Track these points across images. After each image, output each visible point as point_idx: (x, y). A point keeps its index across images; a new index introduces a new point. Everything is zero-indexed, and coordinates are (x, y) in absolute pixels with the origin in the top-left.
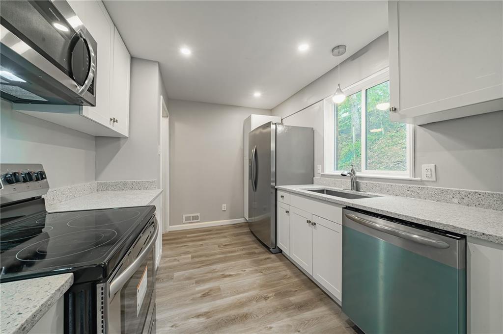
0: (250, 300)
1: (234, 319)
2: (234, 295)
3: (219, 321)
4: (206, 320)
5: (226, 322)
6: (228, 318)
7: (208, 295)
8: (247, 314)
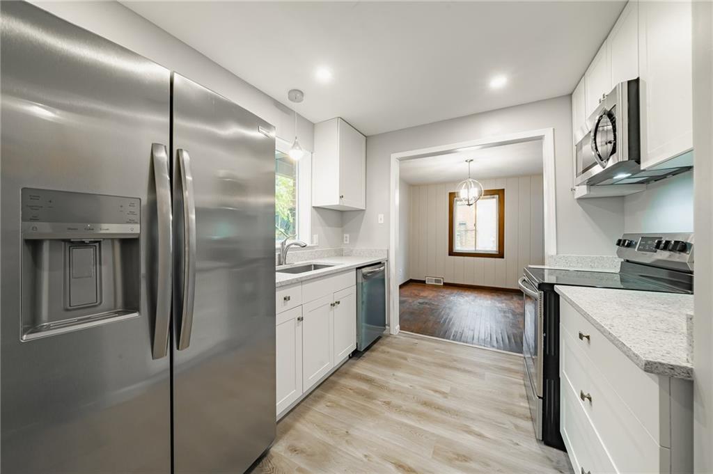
0: (407, 412)
2: (420, 429)
7: (458, 455)
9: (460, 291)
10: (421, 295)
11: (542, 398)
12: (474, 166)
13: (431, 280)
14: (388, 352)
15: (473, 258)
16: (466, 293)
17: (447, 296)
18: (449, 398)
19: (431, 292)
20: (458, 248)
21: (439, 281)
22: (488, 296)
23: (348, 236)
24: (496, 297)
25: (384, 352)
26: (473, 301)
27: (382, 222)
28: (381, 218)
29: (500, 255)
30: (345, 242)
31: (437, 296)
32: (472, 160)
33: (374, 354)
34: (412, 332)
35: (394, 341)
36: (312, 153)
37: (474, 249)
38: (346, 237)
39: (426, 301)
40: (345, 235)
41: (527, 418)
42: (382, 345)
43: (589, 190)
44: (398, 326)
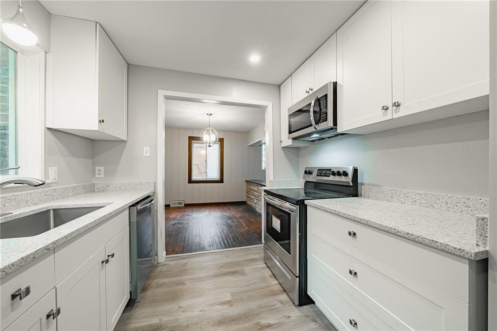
1: (232, 321)
3: (247, 320)
4: (259, 321)
5: (240, 318)
6: (238, 322)
8: (219, 325)
9: (198, 208)
10: (171, 217)
11: (299, 277)
12: (212, 119)
13: (175, 204)
14: (164, 284)
15: (205, 184)
16: (202, 210)
17: (190, 214)
18: (234, 304)
19: (177, 213)
20: (195, 177)
21: (181, 203)
22: (216, 209)
23: (102, 168)
24: (221, 209)
25: (159, 286)
26: (210, 214)
27: (148, 155)
28: (146, 151)
29: (221, 181)
30: (97, 176)
31: (184, 215)
32: (211, 115)
33: (149, 293)
34: (177, 253)
35: (165, 268)
36: (46, 53)
37: (205, 178)
38: (99, 170)
39: (177, 221)
40: (97, 168)
41: (282, 292)
42: (154, 279)
43: (293, 142)
44: (165, 252)
